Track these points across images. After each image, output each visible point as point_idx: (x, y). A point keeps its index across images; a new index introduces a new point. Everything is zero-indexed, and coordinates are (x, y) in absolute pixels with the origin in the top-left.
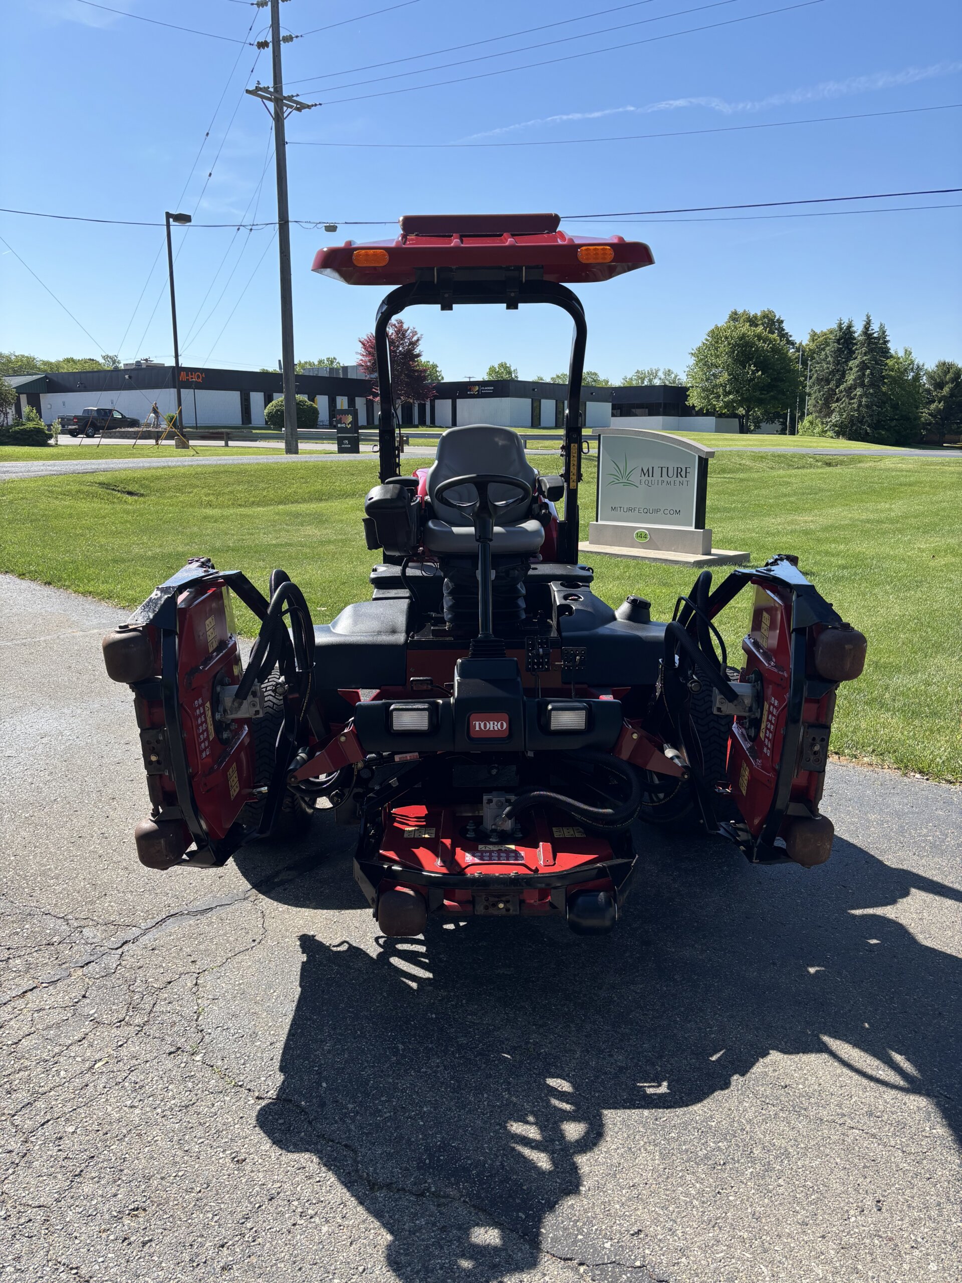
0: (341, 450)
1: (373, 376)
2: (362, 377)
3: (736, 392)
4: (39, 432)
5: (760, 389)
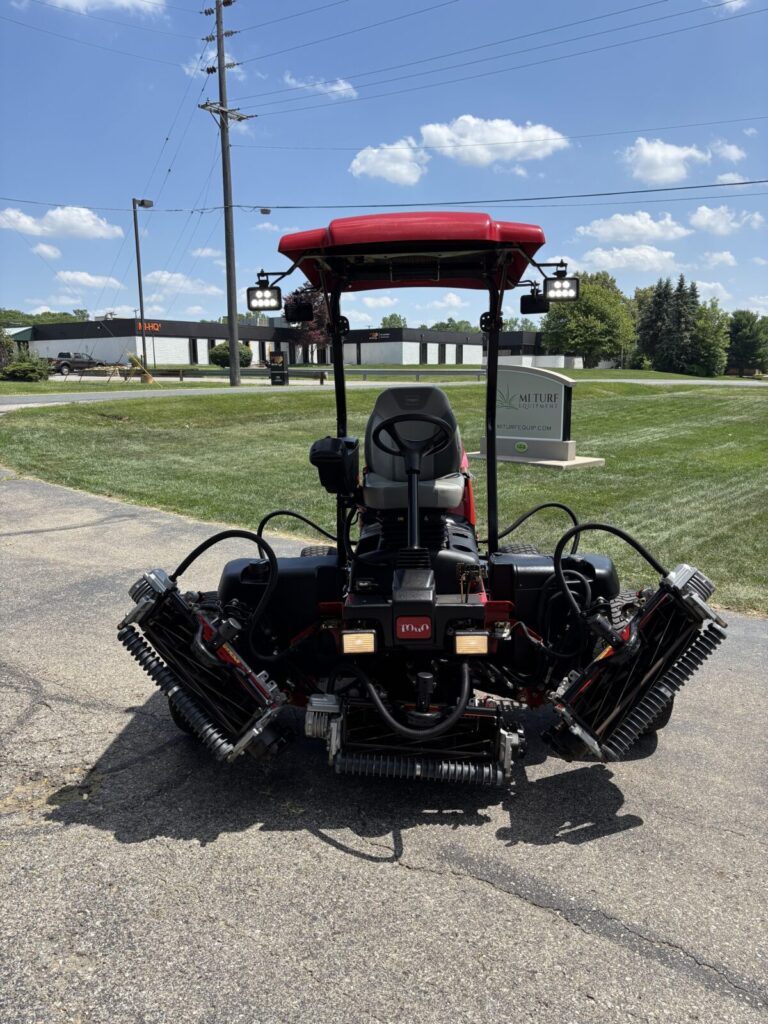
0: (274, 383)
1: (294, 325)
2: (285, 326)
3: (581, 336)
4: (33, 371)
5: (600, 334)
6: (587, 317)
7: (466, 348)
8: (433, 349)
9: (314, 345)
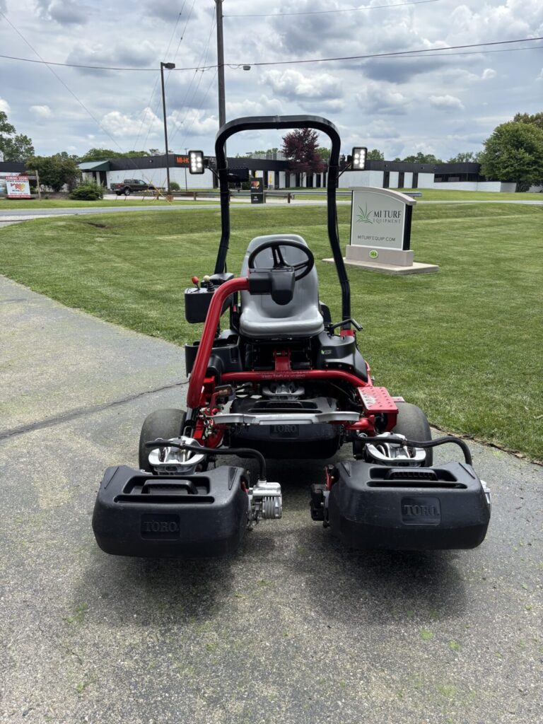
0: (253, 202)
1: (290, 159)
2: (284, 159)
3: (512, 166)
4: (92, 192)
5: (528, 164)
6: (518, 150)
7: (420, 175)
8: (394, 176)
9: (304, 173)
